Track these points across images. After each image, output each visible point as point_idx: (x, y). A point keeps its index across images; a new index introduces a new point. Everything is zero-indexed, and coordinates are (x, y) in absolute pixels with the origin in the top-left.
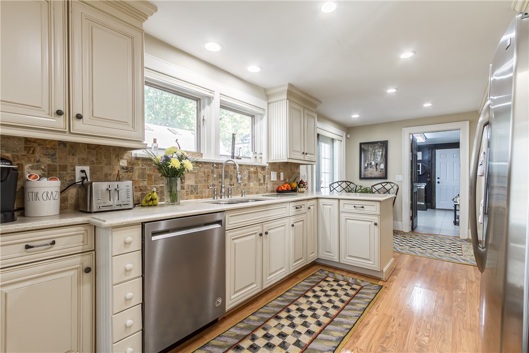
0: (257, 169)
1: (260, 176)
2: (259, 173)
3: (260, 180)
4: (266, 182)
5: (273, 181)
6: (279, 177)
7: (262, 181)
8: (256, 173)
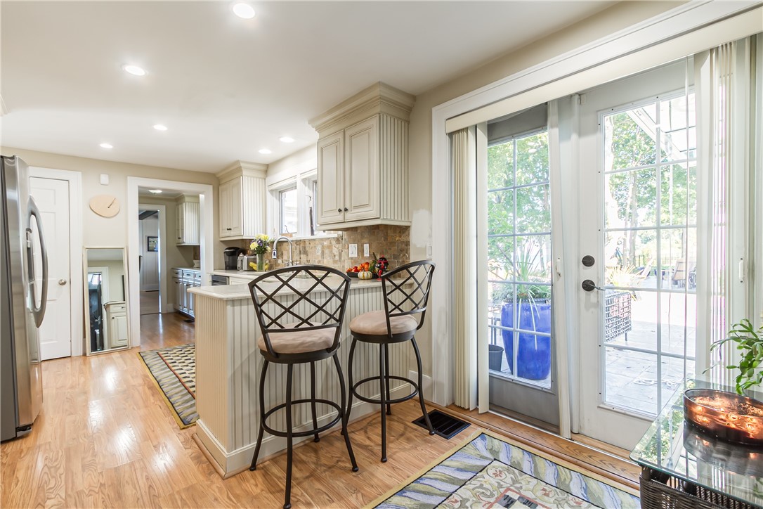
0: (331, 243)
1: (335, 251)
2: (334, 247)
3: (335, 256)
4: (343, 259)
5: (352, 258)
6: (361, 251)
7: (337, 258)
8: (330, 247)
